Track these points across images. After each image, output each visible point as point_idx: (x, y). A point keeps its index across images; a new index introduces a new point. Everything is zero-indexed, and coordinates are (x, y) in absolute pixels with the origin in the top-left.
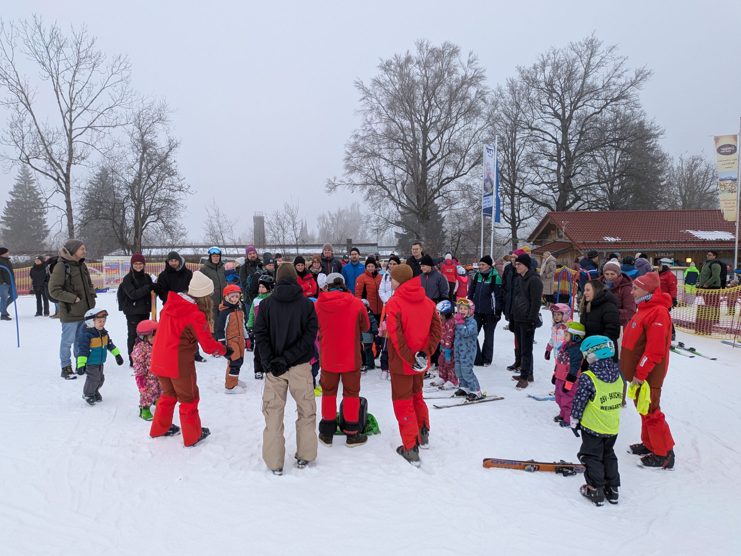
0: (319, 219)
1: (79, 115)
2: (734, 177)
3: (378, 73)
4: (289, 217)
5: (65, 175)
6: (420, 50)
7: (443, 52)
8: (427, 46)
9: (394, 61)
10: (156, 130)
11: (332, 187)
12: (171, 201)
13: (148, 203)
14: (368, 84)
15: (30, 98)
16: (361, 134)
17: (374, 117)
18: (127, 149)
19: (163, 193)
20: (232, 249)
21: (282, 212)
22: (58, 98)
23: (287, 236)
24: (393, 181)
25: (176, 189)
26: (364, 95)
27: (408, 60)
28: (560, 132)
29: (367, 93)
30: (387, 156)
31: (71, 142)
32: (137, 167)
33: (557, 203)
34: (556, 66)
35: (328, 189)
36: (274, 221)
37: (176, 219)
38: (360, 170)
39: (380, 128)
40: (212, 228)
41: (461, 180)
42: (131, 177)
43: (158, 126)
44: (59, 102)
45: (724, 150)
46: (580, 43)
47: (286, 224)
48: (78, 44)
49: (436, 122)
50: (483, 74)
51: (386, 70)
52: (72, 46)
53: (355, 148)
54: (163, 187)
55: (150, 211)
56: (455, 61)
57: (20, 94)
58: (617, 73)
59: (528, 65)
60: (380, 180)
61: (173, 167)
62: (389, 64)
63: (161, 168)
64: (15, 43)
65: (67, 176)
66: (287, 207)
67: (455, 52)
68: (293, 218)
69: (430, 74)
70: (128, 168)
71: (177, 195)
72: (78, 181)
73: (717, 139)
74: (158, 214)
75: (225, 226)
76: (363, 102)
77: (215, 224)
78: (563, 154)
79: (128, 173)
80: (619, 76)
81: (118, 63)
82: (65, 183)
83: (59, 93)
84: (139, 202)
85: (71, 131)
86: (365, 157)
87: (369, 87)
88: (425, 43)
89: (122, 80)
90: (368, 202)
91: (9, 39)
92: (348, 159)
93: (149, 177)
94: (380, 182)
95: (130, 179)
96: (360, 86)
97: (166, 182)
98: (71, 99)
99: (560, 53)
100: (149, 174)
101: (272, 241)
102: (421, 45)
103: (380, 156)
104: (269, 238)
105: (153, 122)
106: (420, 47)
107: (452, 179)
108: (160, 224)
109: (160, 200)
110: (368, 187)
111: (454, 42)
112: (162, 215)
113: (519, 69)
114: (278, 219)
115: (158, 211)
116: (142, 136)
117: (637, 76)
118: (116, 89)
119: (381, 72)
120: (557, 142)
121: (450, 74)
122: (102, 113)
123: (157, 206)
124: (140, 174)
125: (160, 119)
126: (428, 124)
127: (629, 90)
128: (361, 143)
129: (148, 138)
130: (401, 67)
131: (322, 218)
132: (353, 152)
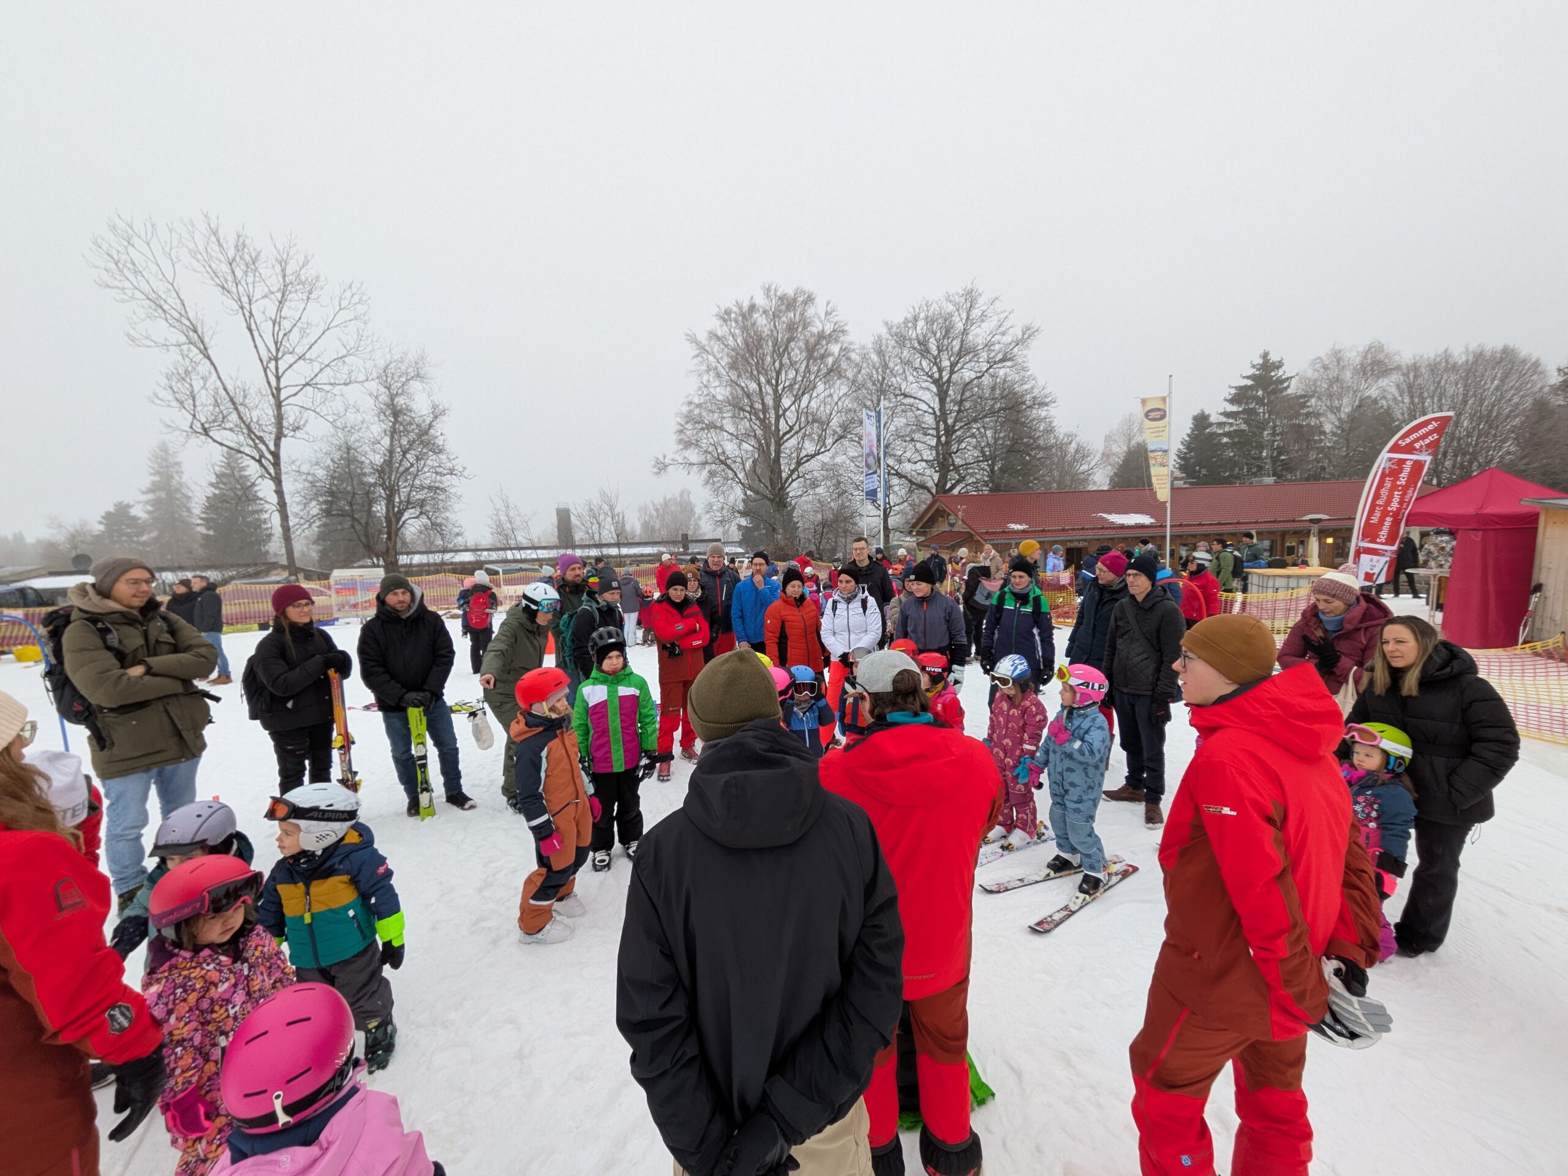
0: (639, 511)
1: (291, 366)
2: (1165, 448)
3: (716, 325)
4: (606, 508)
5: (272, 453)
6: (768, 296)
7: (795, 300)
8: (776, 291)
9: (735, 309)
10: (412, 390)
11: (661, 467)
12: (438, 488)
13: (404, 492)
14: (703, 338)
15: (206, 340)
16: (696, 401)
17: (711, 379)
18: (371, 417)
19: (427, 478)
20: (529, 552)
21: (596, 500)
22: (254, 340)
23: (605, 533)
24: (739, 460)
25: (445, 472)
26: (697, 352)
27: (753, 308)
28: (937, 400)
29: (702, 348)
30: (732, 430)
31: (279, 405)
32: (386, 441)
33: (936, 485)
34: (930, 321)
35: (656, 470)
36: (585, 513)
37: (448, 514)
38: (697, 445)
39: (722, 393)
40: (499, 525)
41: (824, 458)
42: (378, 457)
43: (415, 385)
44: (256, 347)
45: (1152, 415)
46: (958, 294)
47: (602, 517)
48: (283, 263)
49: (791, 386)
50: (846, 328)
51: (725, 320)
52: (273, 267)
53: (690, 418)
54: (426, 469)
55: (408, 502)
56: (810, 312)
57: (191, 334)
58: (1002, 329)
59: (898, 319)
60: (722, 458)
61: (439, 442)
62: (728, 312)
63: (422, 442)
64: (177, 257)
65: (276, 455)
66: (603, 494)
67: (810, 300)
68: (612, 508)
69: (781, 327)
70: (374, 443)
71: (447, 481)
72: (298, 463)
73: (1144, 402)
74: (422, 507)
75: (517, 521)
76: (696, 361)
77: (503, 518)
78: (942, 426)
79: (374, 451)
80: (1003, 334)
81: (348, 294)
82: (273, 464)
83: (256, 333)
84: (392, 492)
85: (278, 389)
86: (702, 429)
87: (704, 342)
88: (773, 287)
89: (356, 318)
90: (709, 487)
91: (167, 249)
92: (681, 432)
93: (404, 456)
94: (723, 461)
95: (378, 459)
96: (693, 340)
97: (429, 462)
98: (276, 343)
99: (935, 305)
100: (405, 453)
101: (582, 539)
102: (769, 290)
103: (722, 429)
104: (579, 536)
105: (408, 380)
106: (768, 291)
107: (813, 456)
108: (424, 520)
109: (422, 488)
110: (708, 467)
111: (808, 287)
112: (428, 508)
113: (886, 324)
114: (591, 510)
115: (422, 503)
116: (392, 397)
117: (1024, 334)
118: (346, 331)
119: (719, 322)
120: (934, 413)
121: (805, 327)
122: (327, 366)
123: (418, 497)
124: (391, 451)
125: (418, 375)
126: (780, 388)
127: (1016, 350)
128: (697, 411)
129: (400, 401)
130: (743, 316)
131: (643, 509)
132: (687, 423)
